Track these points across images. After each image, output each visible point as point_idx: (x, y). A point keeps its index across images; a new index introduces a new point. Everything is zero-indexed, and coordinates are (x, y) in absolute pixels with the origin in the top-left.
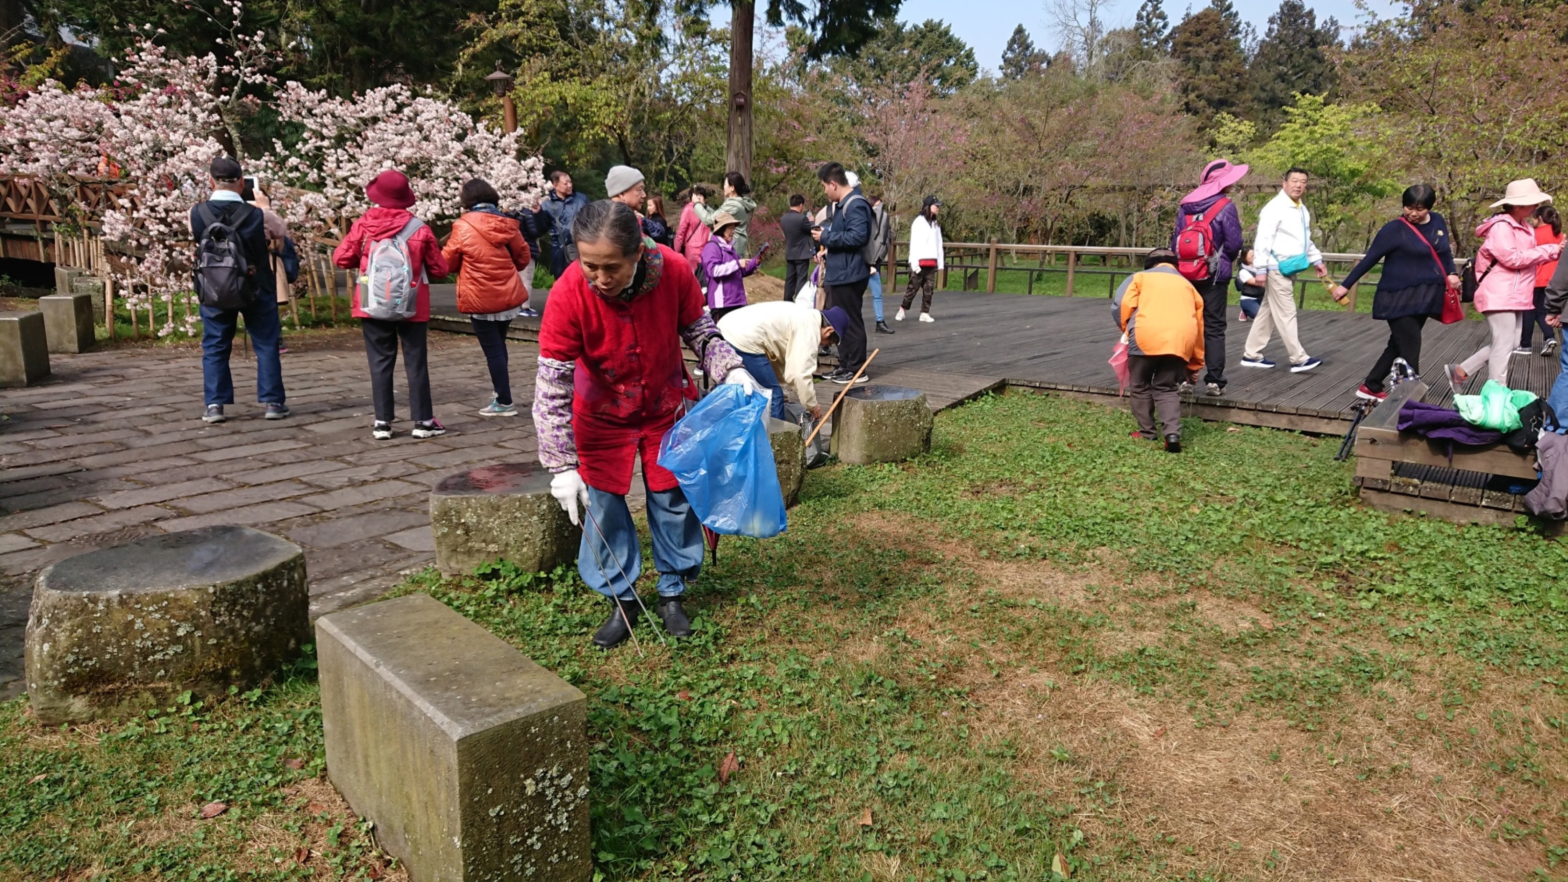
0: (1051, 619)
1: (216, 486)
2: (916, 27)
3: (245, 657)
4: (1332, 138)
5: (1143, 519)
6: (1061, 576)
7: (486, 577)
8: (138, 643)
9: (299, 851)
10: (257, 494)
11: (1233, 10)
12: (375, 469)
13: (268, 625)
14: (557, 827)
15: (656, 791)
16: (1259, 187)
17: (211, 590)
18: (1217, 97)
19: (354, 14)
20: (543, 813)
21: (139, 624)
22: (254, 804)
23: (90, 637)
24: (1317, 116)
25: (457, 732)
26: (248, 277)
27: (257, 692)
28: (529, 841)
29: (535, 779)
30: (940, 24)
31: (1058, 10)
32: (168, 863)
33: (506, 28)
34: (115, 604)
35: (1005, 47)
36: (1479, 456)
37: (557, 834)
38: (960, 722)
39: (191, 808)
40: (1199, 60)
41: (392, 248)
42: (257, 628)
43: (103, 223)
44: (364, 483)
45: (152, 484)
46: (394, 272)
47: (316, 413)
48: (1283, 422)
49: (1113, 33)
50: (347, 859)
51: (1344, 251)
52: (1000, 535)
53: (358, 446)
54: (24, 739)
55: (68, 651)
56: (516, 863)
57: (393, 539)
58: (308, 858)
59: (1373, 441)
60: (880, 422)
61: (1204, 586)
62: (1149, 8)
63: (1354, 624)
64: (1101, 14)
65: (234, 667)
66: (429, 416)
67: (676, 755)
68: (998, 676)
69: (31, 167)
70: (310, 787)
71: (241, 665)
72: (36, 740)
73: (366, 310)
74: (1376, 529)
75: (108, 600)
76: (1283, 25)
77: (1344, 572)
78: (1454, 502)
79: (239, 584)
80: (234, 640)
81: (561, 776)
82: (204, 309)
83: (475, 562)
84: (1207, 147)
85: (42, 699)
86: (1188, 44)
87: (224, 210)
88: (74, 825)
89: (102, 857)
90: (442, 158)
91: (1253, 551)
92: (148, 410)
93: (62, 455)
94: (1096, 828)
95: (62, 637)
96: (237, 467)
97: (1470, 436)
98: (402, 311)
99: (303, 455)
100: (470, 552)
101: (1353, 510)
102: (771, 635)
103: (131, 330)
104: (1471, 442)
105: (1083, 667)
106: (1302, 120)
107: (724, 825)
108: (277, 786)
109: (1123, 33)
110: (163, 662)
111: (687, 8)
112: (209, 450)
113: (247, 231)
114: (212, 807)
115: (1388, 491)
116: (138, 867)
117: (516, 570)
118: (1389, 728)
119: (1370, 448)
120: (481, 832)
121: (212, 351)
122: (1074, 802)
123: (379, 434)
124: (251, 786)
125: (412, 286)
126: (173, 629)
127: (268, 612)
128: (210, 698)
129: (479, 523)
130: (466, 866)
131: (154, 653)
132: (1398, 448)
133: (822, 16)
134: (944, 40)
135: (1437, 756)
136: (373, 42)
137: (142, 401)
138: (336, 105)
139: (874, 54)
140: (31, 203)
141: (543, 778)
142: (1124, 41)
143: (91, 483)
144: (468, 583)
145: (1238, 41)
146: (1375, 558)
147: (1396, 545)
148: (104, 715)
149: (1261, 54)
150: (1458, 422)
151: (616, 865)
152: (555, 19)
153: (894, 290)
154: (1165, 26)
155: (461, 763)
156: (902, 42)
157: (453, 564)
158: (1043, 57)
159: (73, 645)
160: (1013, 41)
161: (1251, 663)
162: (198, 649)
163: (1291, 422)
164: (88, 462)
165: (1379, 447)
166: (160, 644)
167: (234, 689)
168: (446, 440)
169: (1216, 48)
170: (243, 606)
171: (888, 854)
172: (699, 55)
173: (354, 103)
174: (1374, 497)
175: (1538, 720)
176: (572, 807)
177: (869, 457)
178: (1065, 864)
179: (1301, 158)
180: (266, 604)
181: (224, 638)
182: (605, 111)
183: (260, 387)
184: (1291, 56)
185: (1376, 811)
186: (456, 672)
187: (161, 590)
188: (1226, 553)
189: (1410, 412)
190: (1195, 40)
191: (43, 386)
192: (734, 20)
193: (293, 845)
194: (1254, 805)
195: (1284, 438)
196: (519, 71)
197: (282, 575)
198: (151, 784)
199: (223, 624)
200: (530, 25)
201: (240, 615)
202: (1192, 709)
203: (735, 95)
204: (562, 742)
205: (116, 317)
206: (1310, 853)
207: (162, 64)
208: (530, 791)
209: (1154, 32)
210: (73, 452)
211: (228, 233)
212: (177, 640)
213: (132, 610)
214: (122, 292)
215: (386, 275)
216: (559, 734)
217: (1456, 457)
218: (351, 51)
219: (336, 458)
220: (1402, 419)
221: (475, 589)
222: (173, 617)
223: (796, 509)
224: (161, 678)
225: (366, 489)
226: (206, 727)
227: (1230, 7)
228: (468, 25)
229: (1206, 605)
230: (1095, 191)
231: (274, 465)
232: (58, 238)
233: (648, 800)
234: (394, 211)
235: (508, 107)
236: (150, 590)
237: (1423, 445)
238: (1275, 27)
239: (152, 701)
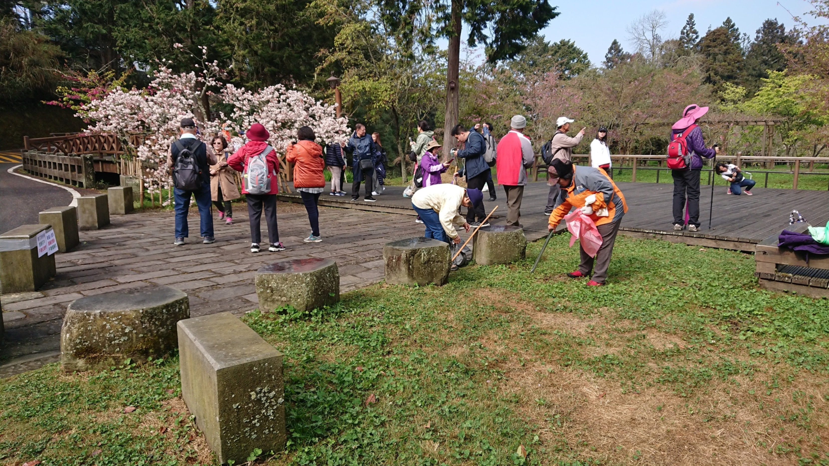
0: (562, 340)
1: (173, 273)
2: (555, 44)
3: (156, 343)
4: (790, 94)
5: (633, 293)
6: (576, 320)
7: (280, 313)
8: (107, 335)
9: (162, 428)
10: (190, 277)
11: (736, 27)
12: (247, 266)
13: (168, 329)
14: (268, 417)
15: (331, 409)
16: (747, 122)
17: (141, 311)
18: (726, 74)
19: (267, 52)
20: (261, 409)
21: (108, 326)
22: (147, 407)
23: (87, 332)
24: (781, 82)
25: (217, 367)
26: (199, 175)
27: (161, 360)
28: (253, 422)
29: (256, 392)
30: (569, 41)
31: (634, 31)
32: (104, 430)
33: (338, 55)
34: (98, 317)
35: (607, 51)
36: (825, 260)
37: (267, 420)
38: (494, 385)
39: (120, 408)
40: (715, 55)
41: (258, 160)
42: (162, 330)
43: (138, 151)
44: (241, 272)
45: (143, 272)
46: (259, 172)
47: (228, 241)
48: (731, 246)
49: (667, 42)
50: (181, 432)
51: (800, 156)
52: (550, 300)
53: (243, 256)
54: (59, 377)
55: (77, 337)
56: (246, 432)
57: (247, 297)
58: (166, 431)
59: (765, 253)
60: (497, 243)
61: (655, 327)
62: (688, 28)
63: (732, 347)
64: (658, 31)
65: (150, 348)
66: (277, 240)
67: (346, 394)
68: (524, 365)
69: (109, 127)
70: (174, 401)
71: (154, 347)
72: (63, 378)
73: (247, 190)
74: (763, 300)
75: (95, 315)
76: (765, 34)
77: (736, 321)
78: (811, 286)
79: (154, 309)
80: (151, 335)
81: (269, 392)
82: (176, 191)
83: (276, 306)
84: (718, 101)
85: (66, 359)
86: (708, 46)
87: (188, 143)
88: (69, 413)
89: (77, 426)
90: (298, 119)
91: (688, 310)
92: (151, 240)
93: (106, 259)
94: (548, 436)
95: (75, 331)
96: (184, 265)
97: (818, 249)
98: (264, 190)
99: (216, 260)
100: (273, 301)
101: (754, 290)
102: (412, 344)
103: (151, 204)
104: (819, 253)
105: (570, 363)
106: (772, 85)
107: (358, 425)
108: (159, 401)
109: (673, 42)
110: (118, 345)
111: (425, 40)
112: (174, 257)
113: (198, 153)
114: (129, 408)
115: (774, 280)
116: (91, 431)
117: (295, 310)
118: (731, 398)
119: (763, 256)
120: (229, 415)
121: (180, 212)
122: (541, 423)
123: (253, 250)
124: (148, 400)
125: (268, 177)
126: (123, 329)
127: (168, 323)
128: (139, 362)
129: (277, 286)
130: (221, 431)
131: (115, 340)
132: (778, 257)
133: (496, 41)
134: (571, 50)
135: (752, 411)
136: (276, 65)
137: (150, 235)
138: (248, 95)
139: (532, 58)
140: (114, 146)
141: (260, 392)
142: (671, 46)
143: (115, 271)
144: (271, 316)
145: (739, 44)
146: (757, 315)
147: (771, 308)
148: (92, 368)
149: (753, 50)
150: (812, 242)
151: (300, 439)
152: (362, 50)
153: (537, 180)
154: (697, 37)
155: (219, 381)
156: (548, 52)
157: (265, 307)
158: (629, 56)
159: (79, 335)
160: (611, 48)
161: (666, 364)
162: (134, 339)
163: (735, 246)
164: (117, 262)
165: (769, 256)
166: (117, 336)
167: (150, 358)
168: (285, 253)
169: (726, 48)
170: (156, 319)
171: (434, 441)
172: (434, 63)
173: (259, 94)
174: (766, 283)
175: (819, 396)
176: (275, 407)
177: (491, 261)
178: (524, 451)
179: (772, 106)
180: (167, 319)
181: (147, 334)
182: (385, 94)
183: (202, 229)
184: (770, 51)
185: (707, 437)
186: (227, 343)
187: (119, 311)
188: (672, 311)
189: (783, 236)
190: (712, 44)
191: (105, 229)
192: (450, 45)
193: (161, 425)
194: (640, 432)
195: (730, 255)
196: (343, 76)
197: (176, 306)
198: (105, 398)
199: (146, 327)
200: (350, 53)
201: (154, 323)
202: (623, 385)
203: (450, 83)
204: (270, 376)
205: (144, 197)
206: (663, 455)
207: (170, 78)
208: (253, 397)
209: (690, 40)
210: (111, 258)
211: (190, 154)
212: (125, 334)
213: (105, 320)
214: (146, 185)
215: (255, 173)
216: (268, 372)
217: (811, 261)
218: (266, 70)
219: (231, 261)
220: (781, 240)
221: (275, 319)
222: (124, 323)
223: (445, 286)
224: (118, 352)
225: (241, 275)
226: (136, 375)
227: (733, 25)
228: (320, 54)
229: (652, 336)
230: (654, 126)
231: (201, 264)
232: (122, 161)
233: (326, 413)
234: (259, 142)
235: (337, 94)
236: (114, 311)
237: (793, 254)
238: (760, 35)
239: (113, 362)
